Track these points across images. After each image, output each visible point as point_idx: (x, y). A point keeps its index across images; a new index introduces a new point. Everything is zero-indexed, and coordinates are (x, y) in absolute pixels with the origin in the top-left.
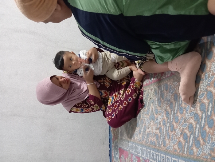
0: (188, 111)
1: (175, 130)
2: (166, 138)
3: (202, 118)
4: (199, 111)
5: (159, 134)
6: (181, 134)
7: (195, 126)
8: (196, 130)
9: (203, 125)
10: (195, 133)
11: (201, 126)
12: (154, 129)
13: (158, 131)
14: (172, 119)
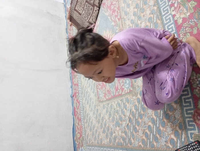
0: (146, 117)
1: (138, 132)
2: (132, 139)
3: (157, 121)
4: (154, 117)
5: (125, 136)
6: (143, 133)
7: (152, 127)
8: (154, 130)
9: (158, 126)
10: (154, 132)
11: (157, 126)
12: (120, 133)
13: (123, 134)
14: (134, 124)
